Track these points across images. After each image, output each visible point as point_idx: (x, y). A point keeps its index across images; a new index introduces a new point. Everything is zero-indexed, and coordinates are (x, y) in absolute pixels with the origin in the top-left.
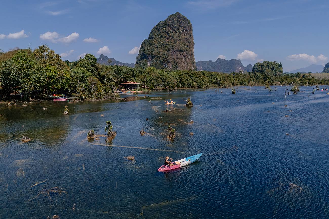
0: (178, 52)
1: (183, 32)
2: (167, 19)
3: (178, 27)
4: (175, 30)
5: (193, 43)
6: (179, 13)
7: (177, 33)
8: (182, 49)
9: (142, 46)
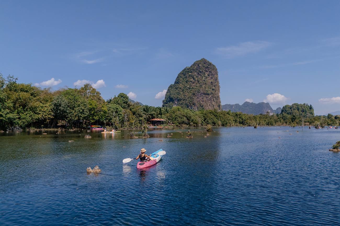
0: (204, 95)
1: (209, 76)
2: (193, 65)
3: (204, 71)
4: (200, 75)
5: (219, 86)
6: (205, 59)
7: (202, 77)
8: (207, 92)
9: (169, 90)
